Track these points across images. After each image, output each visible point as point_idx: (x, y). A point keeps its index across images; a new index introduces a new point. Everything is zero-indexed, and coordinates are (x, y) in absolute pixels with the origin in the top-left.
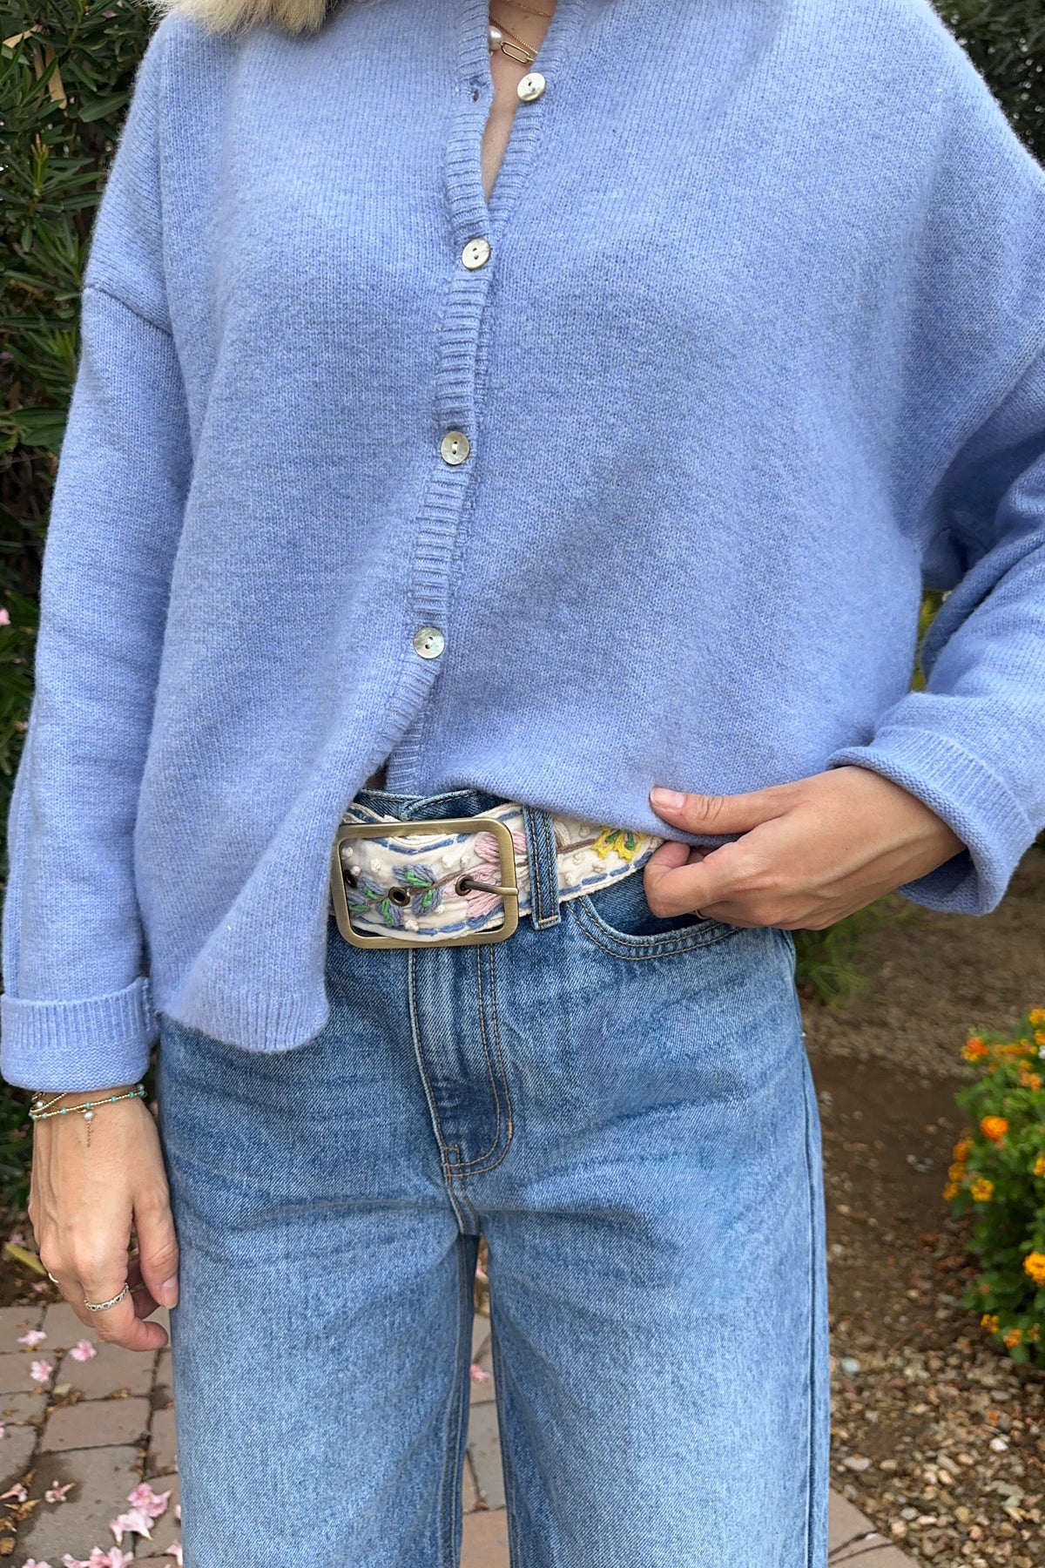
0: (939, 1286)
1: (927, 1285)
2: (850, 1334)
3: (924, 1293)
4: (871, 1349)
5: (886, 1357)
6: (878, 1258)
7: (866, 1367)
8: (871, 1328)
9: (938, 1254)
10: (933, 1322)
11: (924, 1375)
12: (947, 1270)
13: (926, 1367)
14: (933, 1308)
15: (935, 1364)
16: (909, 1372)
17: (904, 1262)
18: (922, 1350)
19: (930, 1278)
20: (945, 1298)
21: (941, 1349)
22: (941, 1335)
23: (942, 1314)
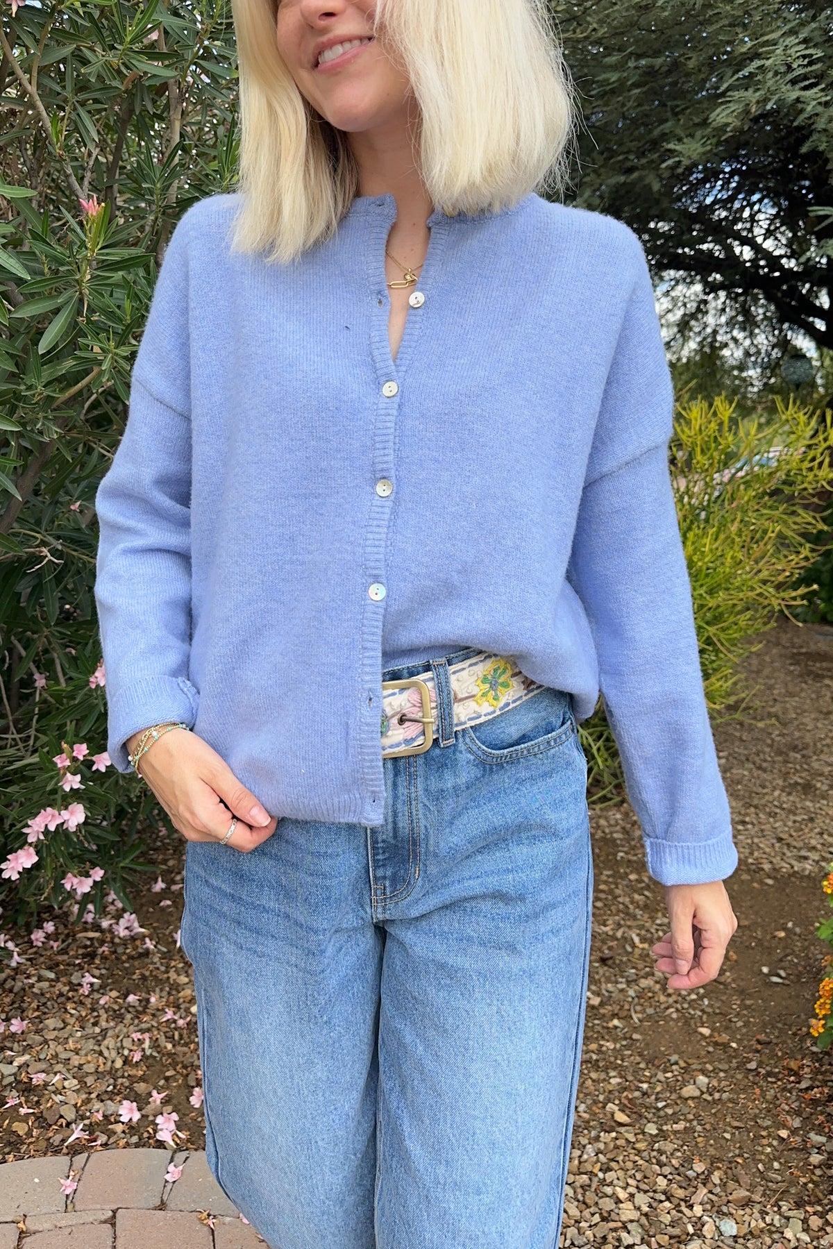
0: (809, 1124)
1: (797, 1123)
2: (724, 1185)
3: (794, 1132)
4: (747, 1203)
5: (763, 1213)
6: (744, 1090)
7: (745, 1230)
8: (745, 1180)
9: (803, 1085)
10: (807, 1168)
11: (805, 1238)
12: (815, 1102)
13: (806, 1230)
14: (805, 1149)
15: (815, 1222)
16: (789, 1234)
17: (770, 1095)
18: (799, 1205)
19: (798, 1113)
20: (817, 1139)
21: (819, 1202)
22: (816, 1184)
23: (816, 1159)
